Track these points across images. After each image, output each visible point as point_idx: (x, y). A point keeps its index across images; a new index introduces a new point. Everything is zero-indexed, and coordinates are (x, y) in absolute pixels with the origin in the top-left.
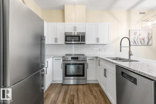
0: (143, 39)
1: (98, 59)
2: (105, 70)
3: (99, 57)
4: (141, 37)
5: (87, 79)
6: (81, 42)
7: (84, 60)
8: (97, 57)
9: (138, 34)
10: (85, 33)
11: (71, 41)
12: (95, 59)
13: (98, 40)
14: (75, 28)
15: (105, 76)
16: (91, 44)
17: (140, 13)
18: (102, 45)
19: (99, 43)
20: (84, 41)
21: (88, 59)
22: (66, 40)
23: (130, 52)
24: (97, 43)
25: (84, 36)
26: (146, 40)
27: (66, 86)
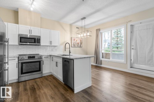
0: (78, 44)
1: (52, 56)
2: (57, 62)
3: (52, 55)
4: (77, 42)
5: (43, 73)
6: (36, 44)
7: (40, 58)
8: (50, 56)
9: (76, 40)
10: (40, 36)
11: (27, 42)
12: (49, 57)
13: (51, 42)
14: (30, 31)
15: (57, 66)
16: (45, 46)
17: (77, 28)
18: (54, 46)
19: (52, 45)
20: (40, 43)
21: (43, 57)
22: (21, 42)
23: (70, 51)
24: (50, 45)
25: (40, 39)
26: (80, 44)
27: (23, 83)
